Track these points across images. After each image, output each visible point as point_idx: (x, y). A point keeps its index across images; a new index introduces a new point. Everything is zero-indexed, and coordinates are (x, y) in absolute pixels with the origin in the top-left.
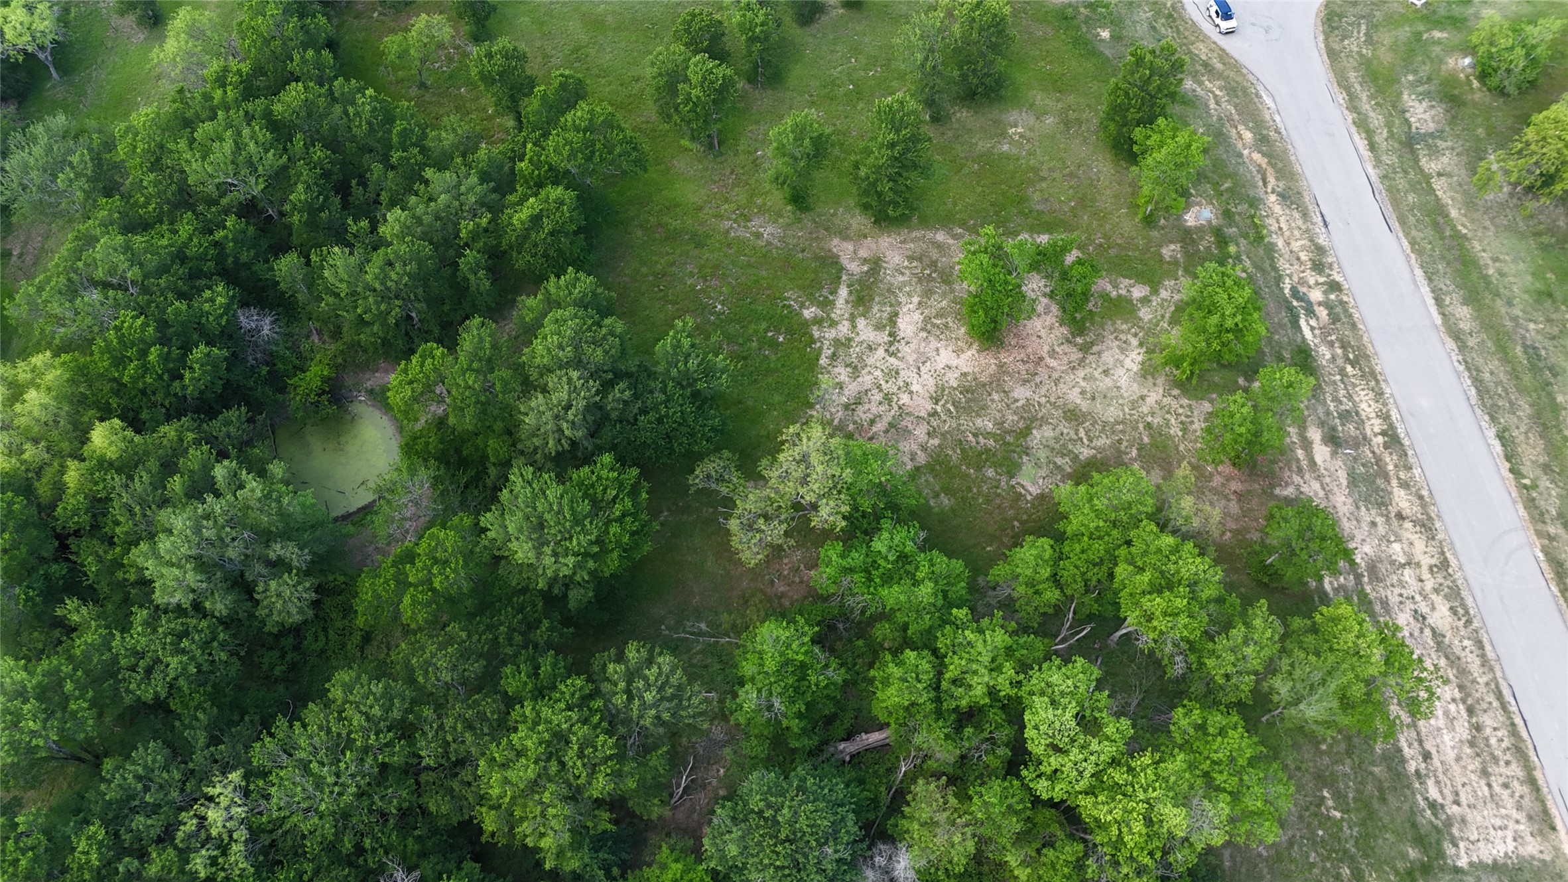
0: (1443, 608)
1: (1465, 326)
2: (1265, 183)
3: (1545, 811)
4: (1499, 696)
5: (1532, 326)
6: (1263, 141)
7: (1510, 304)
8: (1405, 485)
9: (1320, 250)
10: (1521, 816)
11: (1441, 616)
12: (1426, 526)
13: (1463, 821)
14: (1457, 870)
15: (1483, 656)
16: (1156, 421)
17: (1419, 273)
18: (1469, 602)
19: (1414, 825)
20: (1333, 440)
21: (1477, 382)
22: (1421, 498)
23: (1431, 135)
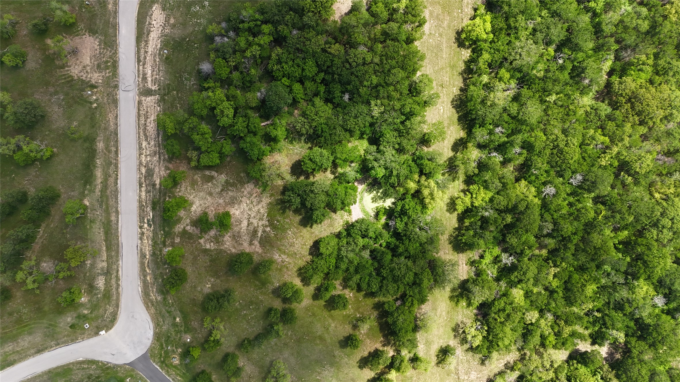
0: (144, 145)
1: (114, 214)
2: (148, 262)
3: (138, 104)
4: (139, 126)
5: (98, 213)
6: (145, 276)
7: (101, 220)
8: (142, 174)
9: (141, 239)
10: (143, 104)
11: (144, 144)
12: (141, 163)
13: (155, 103)
14: (159, 95)
15: (139, 135)
16: (192, 191)
17: (119, 230)
18: (138, 146)
19: (164, 103)
20: (154, 185)
21: (117, 199)
22: (139, 170)
23: (101, 275)
